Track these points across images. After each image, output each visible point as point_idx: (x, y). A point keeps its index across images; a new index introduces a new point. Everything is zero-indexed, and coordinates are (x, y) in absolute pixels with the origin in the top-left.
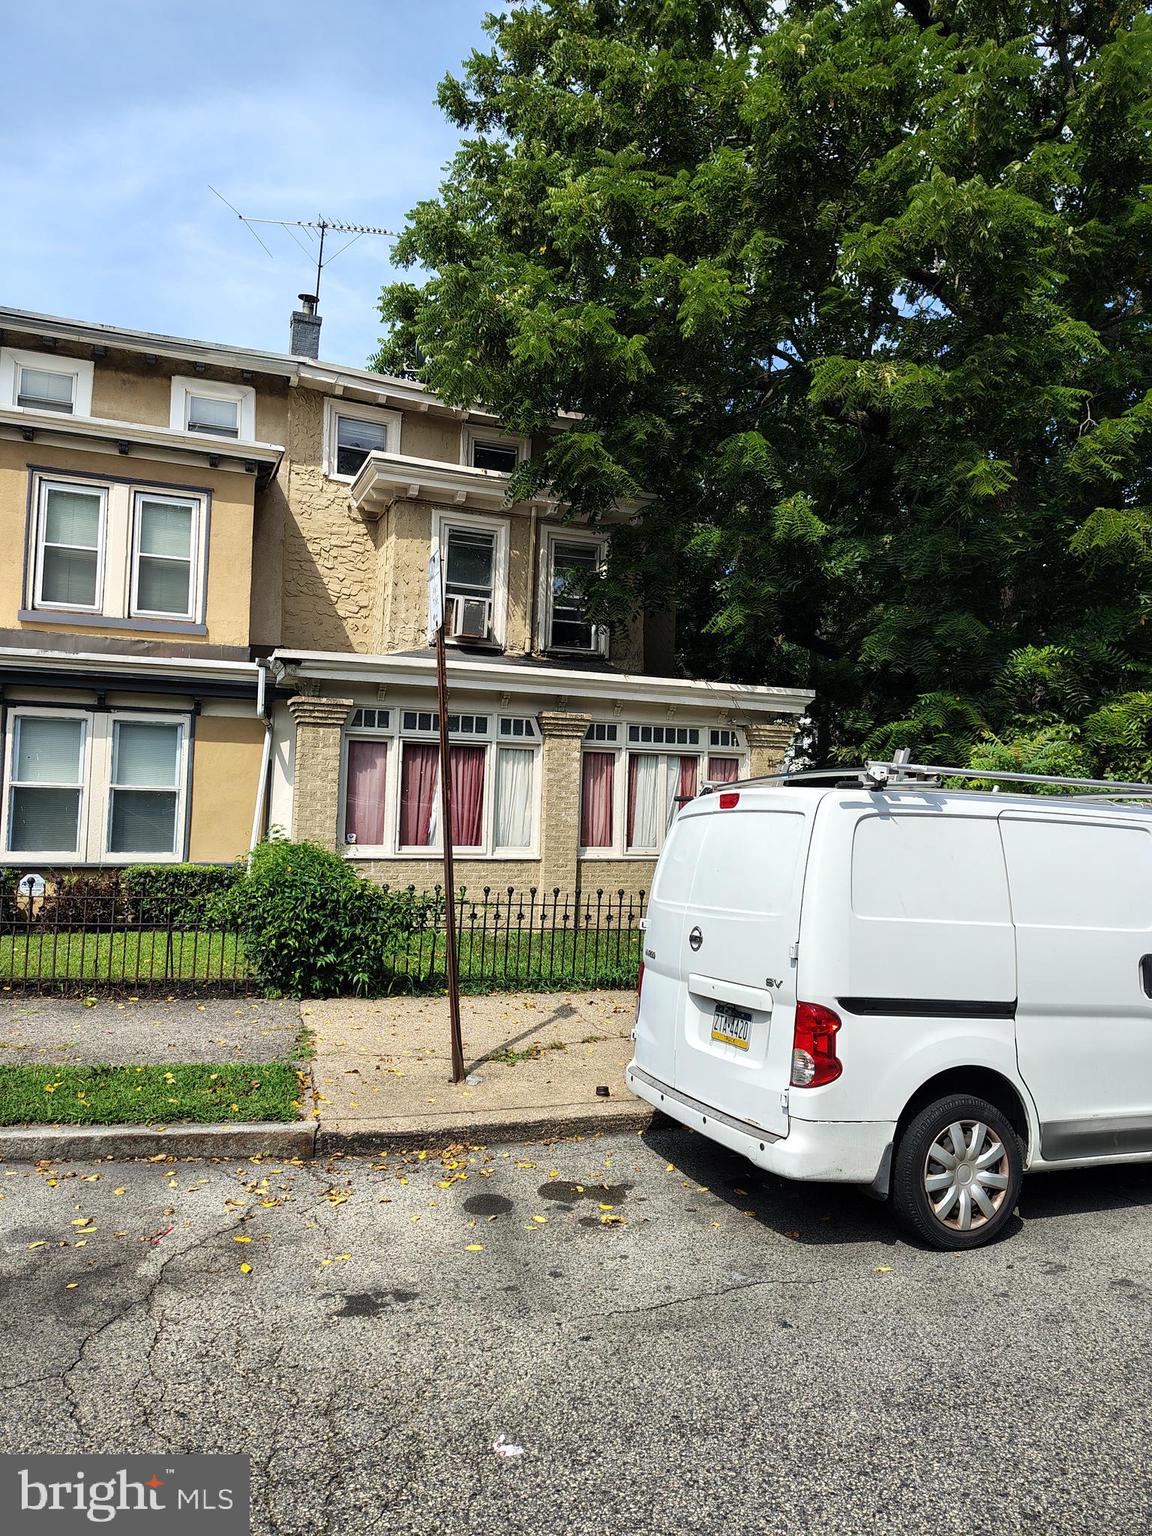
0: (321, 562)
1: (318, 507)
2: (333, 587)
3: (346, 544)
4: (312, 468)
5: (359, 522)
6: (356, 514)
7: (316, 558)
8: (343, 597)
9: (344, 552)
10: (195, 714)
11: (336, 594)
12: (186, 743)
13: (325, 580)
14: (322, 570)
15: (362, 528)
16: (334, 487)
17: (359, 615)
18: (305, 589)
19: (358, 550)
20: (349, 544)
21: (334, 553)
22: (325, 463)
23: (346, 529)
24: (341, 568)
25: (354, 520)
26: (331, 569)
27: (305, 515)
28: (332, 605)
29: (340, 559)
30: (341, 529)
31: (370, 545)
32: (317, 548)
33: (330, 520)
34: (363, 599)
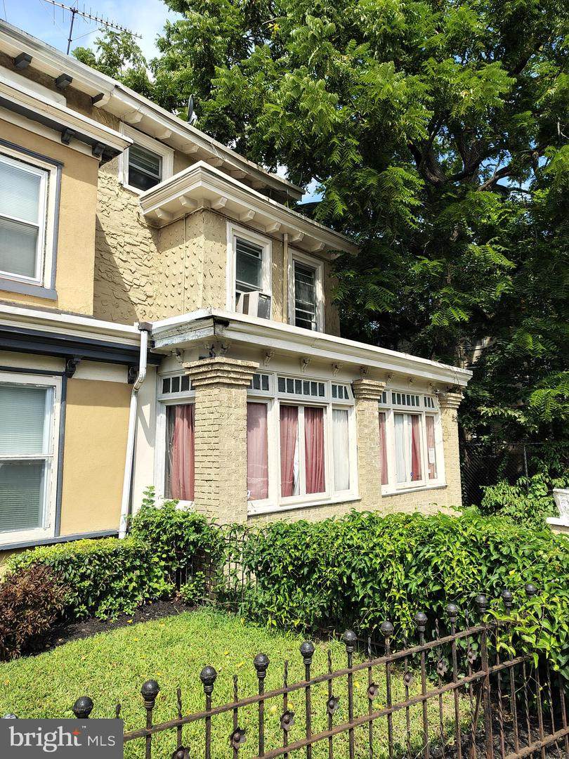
0: (117, 254)
1: (114, 208)
2: (127, 276)
3: (137, 243)
4: (109, 176)
5: (145, 227)
6: (143, 220)
7: (113, 250)
8: (135, 286)
9: (135, 249)
10: (67, 375)
11: (129, 283)
12: (58, 406)
13: (121, 270)
14: (118, 262)
15: (147, 233)
16: (126, 195)
17: (146, 303)
18: (104, 275)
19: (146, 250)
20: (139, 244)
21: (128, 248)
22: (121, 174)
23: (135, 231)
24: (132, 261)
25: (142, 225)
26: (125, 261)
27: (105, 213)
28: (126, 292)
29: (132, 255)
30: (132, 230)
31: (153, 247)
32: (115, 242)
33: (124, 221)
34: (149, 290)
